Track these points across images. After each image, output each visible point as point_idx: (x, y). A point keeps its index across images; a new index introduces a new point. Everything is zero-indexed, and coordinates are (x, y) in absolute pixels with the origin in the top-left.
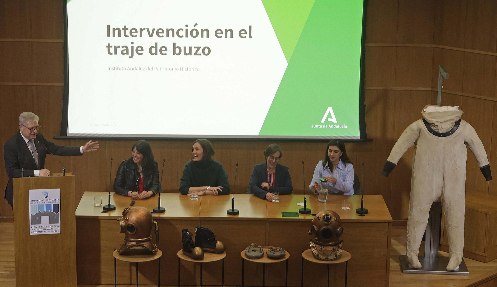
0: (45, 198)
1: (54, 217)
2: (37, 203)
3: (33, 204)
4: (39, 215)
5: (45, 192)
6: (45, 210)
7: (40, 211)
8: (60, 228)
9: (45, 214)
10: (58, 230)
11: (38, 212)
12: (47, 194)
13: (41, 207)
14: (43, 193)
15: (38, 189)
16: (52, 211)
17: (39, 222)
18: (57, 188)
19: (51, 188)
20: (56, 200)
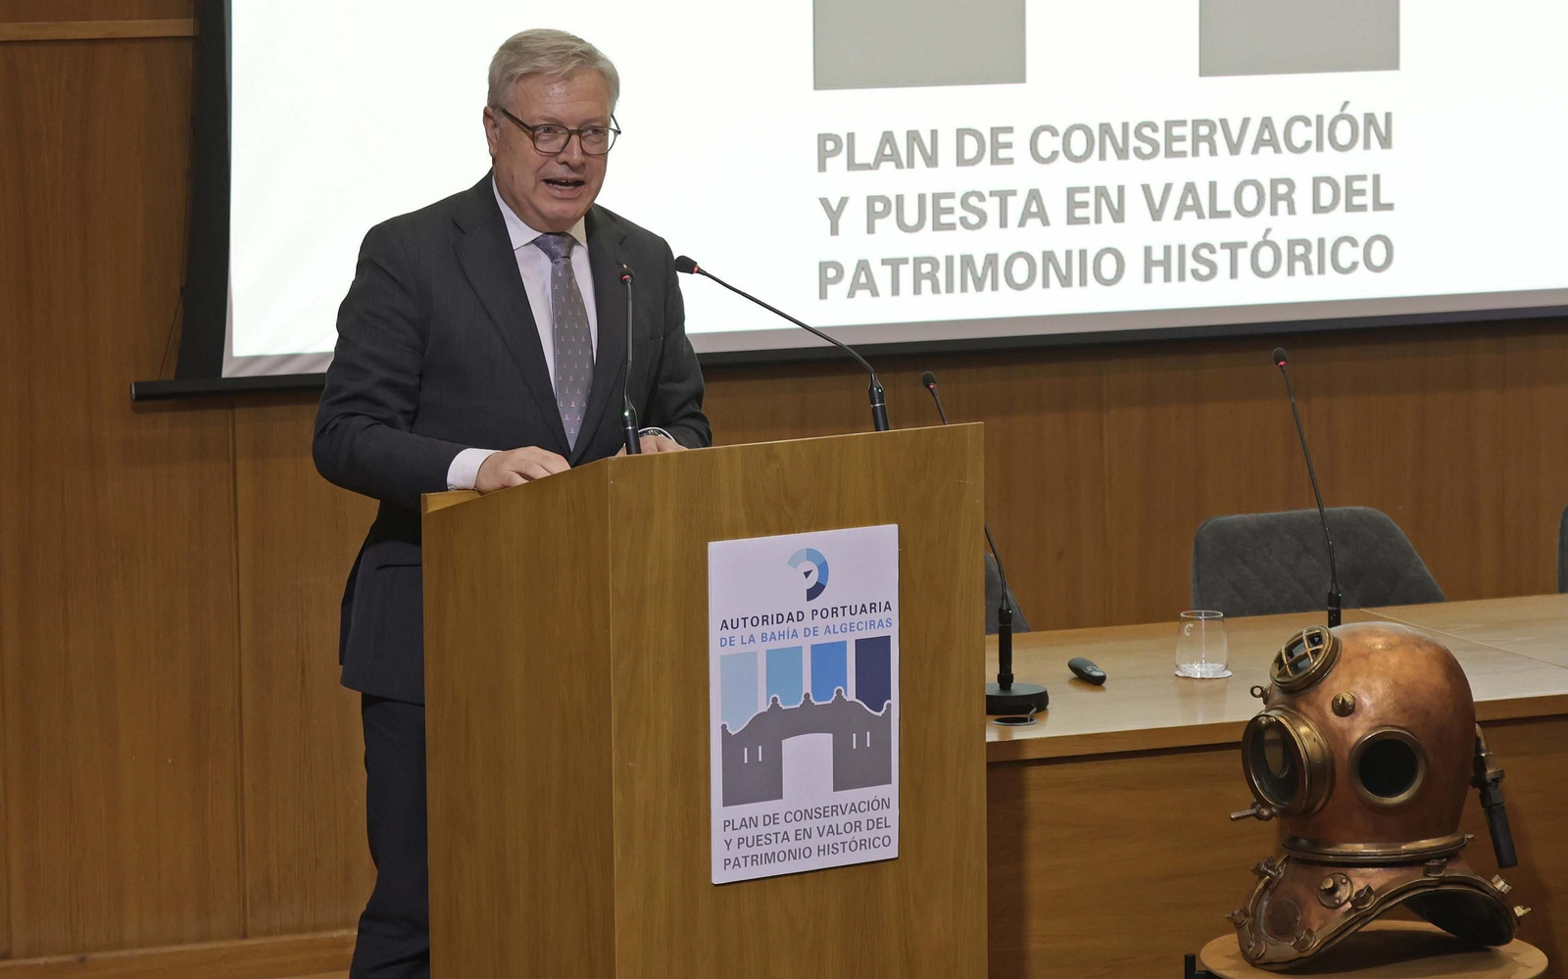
0: (814, 592)
1: (861, 740)
2: (758, 638)
3: (738, 648)
4: (775, 726)
5: (812, 554)
6: (807, 688)
7: (775, 699)
8: (893, 814)
9: (804, 720)
10: (881, 833)
11: (763, 706)
12: (823, 568)
13: (781, 664)
14: (794, 562)
15: (768, 533)
16: (851, 695)
17: (772, 788)
18: (876, 521)
19: (841, 523)
20: (873, 607)
